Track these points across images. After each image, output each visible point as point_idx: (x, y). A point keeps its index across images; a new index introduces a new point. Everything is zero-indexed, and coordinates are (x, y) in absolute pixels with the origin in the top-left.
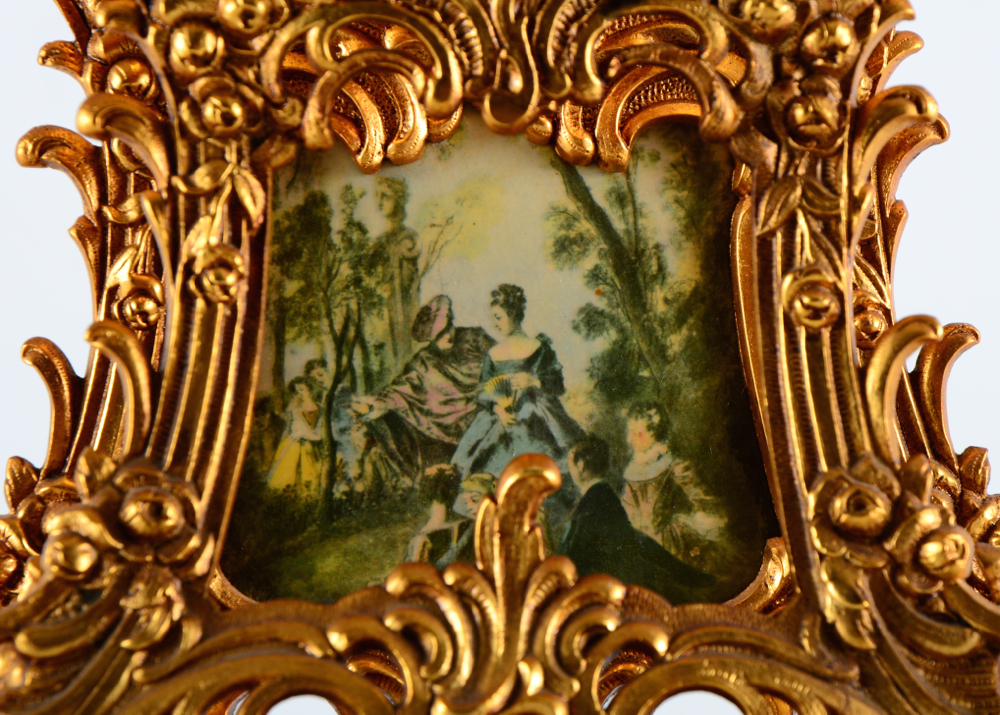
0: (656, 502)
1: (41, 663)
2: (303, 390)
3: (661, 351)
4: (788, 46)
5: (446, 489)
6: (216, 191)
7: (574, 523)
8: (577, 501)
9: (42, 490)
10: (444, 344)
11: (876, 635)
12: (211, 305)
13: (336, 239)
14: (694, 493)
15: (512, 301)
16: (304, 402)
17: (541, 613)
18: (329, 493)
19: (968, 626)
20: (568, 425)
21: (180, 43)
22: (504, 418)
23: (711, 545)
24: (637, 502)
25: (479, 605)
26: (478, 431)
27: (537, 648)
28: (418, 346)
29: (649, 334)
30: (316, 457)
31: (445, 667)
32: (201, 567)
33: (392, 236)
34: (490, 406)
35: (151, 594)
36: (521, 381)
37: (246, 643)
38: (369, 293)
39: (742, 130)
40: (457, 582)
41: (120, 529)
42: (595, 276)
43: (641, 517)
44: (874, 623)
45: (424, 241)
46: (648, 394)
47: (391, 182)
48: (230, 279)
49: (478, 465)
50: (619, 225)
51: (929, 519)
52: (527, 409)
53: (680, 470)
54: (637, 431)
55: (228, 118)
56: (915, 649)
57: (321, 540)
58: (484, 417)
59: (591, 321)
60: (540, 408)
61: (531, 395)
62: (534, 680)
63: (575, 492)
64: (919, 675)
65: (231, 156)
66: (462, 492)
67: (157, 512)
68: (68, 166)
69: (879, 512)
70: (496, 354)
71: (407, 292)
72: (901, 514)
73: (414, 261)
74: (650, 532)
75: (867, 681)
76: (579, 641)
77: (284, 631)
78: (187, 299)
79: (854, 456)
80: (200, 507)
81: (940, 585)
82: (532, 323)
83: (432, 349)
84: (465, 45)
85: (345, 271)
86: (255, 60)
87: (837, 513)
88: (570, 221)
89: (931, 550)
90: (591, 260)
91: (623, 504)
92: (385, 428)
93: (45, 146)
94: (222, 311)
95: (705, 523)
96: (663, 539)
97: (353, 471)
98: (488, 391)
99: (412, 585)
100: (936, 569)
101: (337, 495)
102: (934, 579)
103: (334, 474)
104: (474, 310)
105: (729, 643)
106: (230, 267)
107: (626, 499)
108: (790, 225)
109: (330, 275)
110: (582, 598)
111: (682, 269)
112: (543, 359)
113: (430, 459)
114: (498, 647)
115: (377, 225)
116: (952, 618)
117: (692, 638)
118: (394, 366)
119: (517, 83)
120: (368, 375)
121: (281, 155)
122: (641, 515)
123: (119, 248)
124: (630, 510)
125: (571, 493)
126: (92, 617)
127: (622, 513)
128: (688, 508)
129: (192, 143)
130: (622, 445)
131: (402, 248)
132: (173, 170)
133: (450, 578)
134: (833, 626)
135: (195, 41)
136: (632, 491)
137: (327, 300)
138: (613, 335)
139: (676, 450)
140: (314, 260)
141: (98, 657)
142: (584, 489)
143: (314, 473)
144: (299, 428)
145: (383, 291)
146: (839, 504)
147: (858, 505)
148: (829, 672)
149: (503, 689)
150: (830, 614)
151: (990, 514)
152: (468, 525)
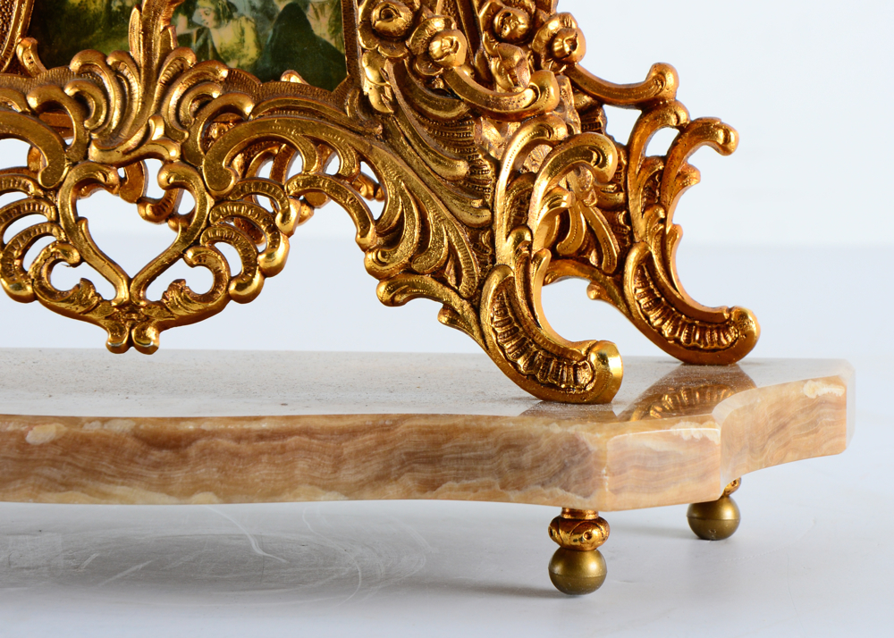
0: (331, 17)
5: (188, 6)
7: (274, 31)
8: (276, 15)
11: (394, 104)
17: (168, 85)
18: (109, 7)
19: (458, 98)
24: (317, 16)
25: (127, 80)
27: (164, 109)
31: (101, 121)
40: (114, 64)
44: (393, 95)
51: (438, 24)
56: (422, 113)
57: (105, 40)
62: (158, 132)
63: (274, 9)
64: (422, 131)
66: (198, 7)
69: (403, 18)
72: (417, 21)
74: (327, 38)
75: (387, 135)
76: (192, 105)
81: (441, 70)
87: (373, 20)
89: (436, 47)
91: (308, 18)
96: (336, 42)
99: (84, 65)
100: (438, 59)
101: (114, 8)
102: (437, 66)
107: (310, 14)
110: (197, 76)
114: (136, 106)
116: (447, 93)
117: (269, 104)
122: (321, 26)
124: (313, 22)
125: (272, 10)
127: (307, 24)
134: (367, 97)
136: (314, 9)
142: (281, 7)
146: (375, 13)
147: (388, 16)
148: (360, 129)
149: (138, 136)
150: (366, 90)
151: (554, 26)
152: (203, 31)
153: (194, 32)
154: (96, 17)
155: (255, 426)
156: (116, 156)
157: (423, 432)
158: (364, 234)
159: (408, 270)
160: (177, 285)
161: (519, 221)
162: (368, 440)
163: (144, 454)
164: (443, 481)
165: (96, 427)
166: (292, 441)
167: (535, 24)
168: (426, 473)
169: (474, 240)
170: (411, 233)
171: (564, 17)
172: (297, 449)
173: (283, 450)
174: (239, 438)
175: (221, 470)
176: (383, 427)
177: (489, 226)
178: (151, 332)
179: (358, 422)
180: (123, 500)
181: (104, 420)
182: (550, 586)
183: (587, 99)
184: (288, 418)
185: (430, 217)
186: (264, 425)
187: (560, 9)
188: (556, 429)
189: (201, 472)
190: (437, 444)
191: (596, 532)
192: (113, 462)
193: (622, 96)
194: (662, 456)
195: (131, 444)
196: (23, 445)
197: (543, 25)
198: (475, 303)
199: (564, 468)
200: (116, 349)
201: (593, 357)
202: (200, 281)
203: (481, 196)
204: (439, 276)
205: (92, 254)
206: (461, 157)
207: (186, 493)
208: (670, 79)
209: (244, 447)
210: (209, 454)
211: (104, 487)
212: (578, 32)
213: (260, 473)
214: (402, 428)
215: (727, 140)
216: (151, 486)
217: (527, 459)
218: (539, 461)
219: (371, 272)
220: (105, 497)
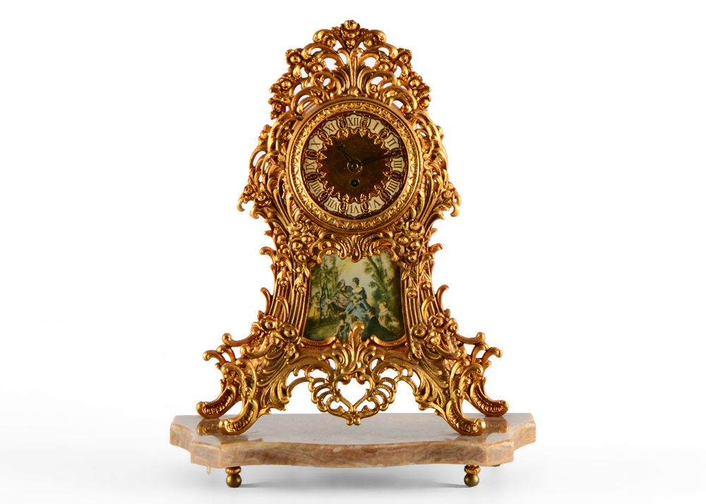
0: (385, 320)
1: (270, 360)
2: (315, 298)
3: (386, 290)
4: (407, 246)
5: (344, 317)
6: (301, 272)
7: (369, 324)
8: (369, 320)
9: (265, 317)
10: (343, 289)
11: (422, 356)
12: (300, 293)
13: (322, 268)
14: (393, 318)
15: (357, 281)
16: (316, 300)
17: (361, 352)
18: (320, 318)
19: (439, 354)
20: (368, 305)
21: (294, 245)
22: (355, 304)
23: (396, 328)
25: (349, 351)
26: (350, 306)
27: (360, 359)
28: (338, 290)
29: (384, 287)
30: (318, 311)
31: (343, 363)
32: (298, 343)
33: (333, 268)
34: (352, 301)
35: (289, 348)
36: (358, 296)
37: (307, 357)
38: (328, 279)
39: (399, 261)
41: (284, 336)
42: (373, 276)
43: (382, 323)
44: (421, 353)
45: (339, 269)
46: (384, 299)
47: (333, 257)
48: (303, 289)
49: (350, 313)
50: (378, 266)
51: (432, 334)
52: (360, 302)
53: (390, 314)
54: (382, 306)
55: (303, 259)
56: (429, 358)
58: (351, 303)
59: (372, 284)
60: (362, 302)
61: (360, 299)
62: (359, 365)
63: (369, 318)
64: (430, 363)
65: (304, 266)
66: (347, 318)
67: (290, 333)
68: (269, 254)
69: (423, 333)
70: (353, 291)
71: (336, 279)
72: (427, 333)
73: (337, 273)
74: (384, 326)
75: (420, 364)
76: (368, 358)
77: (314, 355)
78: (295, 292)
79: (419, 322)
80: (298, 331)
81: (434, 347)
82: (361, 285)
83: (341, 290)
84: (347, 246)
85: (324, 275)
86: (308, 249)
88: (368, 265)
89: (432, 340)
90: (372, 273)
92: (332, 306)
93: (266, 251)
94: (302, 294)
95: (395, 324)
96: (386, 327)
97: (325, 314)
98: (352, 298)
99: (337, 347)
101: (322, 318)
103: (321, 314)
104: (349, 283)
105: (395, 358)
106: (303, 287)
107: (379, 319)
108: (408, 278)
109: (321, 276)
111: (390, 274)
112: (363, 292)
113: (340, 312)
114: (353, 359)
115: (330, 266)
116: (436, 352)
117: (387, 357)
118: (333, 293)
119: (357, 254)
120: (328, 295)
121: (313, 265)
123: (279, 271)
124: (380, 321)
126: (279, 352)
127: (378, 322)
128: (391, 321)
129: (296, 263)
130: (378, 309)
131: (335, 270)
132: (293, 268)
133: (344, 346)
134: (414, 354)
135: (297, 245)
137: (320, 280)
138: (377, 287)
139: (389, 310)
140: (318, 273)
141: (280, 359)
142: (371, 317)
143: (317, 314)
144: (315, 305)
145: (331, 279)
146: (416, 332)
147: (419, 332)
148: (413, 363)
149: (354, 367)
150: (414, 352)
151: (450, 322)
152: (348, 324)
153: (345, 325)
154: (317, 321)
155: (393, 446)
156: (349, 373)
157: (435, 446)
158: (415, 392)
159: (427, 401)
160: (365, 407)
161: (456, 387)
162: (422, 448)
163: (364, 454)
164: (441, 459)
165: (352, 447)
166: (402, 450)
167: (445, 322)
168: (437, 457)
169: (444, 393)
170: (428, 391)
171: (453, 319)
172: (403, 452)
173: (400, 452)
174: (389, 449)
175: (385, 458)
176: (425, 445)
177: (448, 388)
178: (359, 420)
179: (416, 444)
180: (359, 467)
181: (354, 446)
182: (464, 484)
183: (459, 342)
184: (401, 443)
185: (433, 386)
186: (395, 446)
187: (451, 317)
188: (473, 445)
189: (379, 459)
190: (439, 449)
191: (477, 470)
192: (356, 457)
193: (470, 341)
194: (500, 451)
195: (361, 452)
196: (332, 452)
197: (447, 322)
198: (445, 409)
199: (475, 455)
200: (350, 425)
201: (477, 423)
202: (371, 406)
203: (446, 380)
204: (435, 402)
205: (342, 400)
206: (440, 370)
207: (375, 464)
208: (483, 336)
209: (390, 452)
210: (381, 454)
211: (354, 463)
212: (456, 324)
213: (394, 458)
214: (430, 445)
215: (500, 353)
216: (366, 463)
217: (464, 452)
218: (468, 453)
219: (417, 401)
220: (354, 466)
